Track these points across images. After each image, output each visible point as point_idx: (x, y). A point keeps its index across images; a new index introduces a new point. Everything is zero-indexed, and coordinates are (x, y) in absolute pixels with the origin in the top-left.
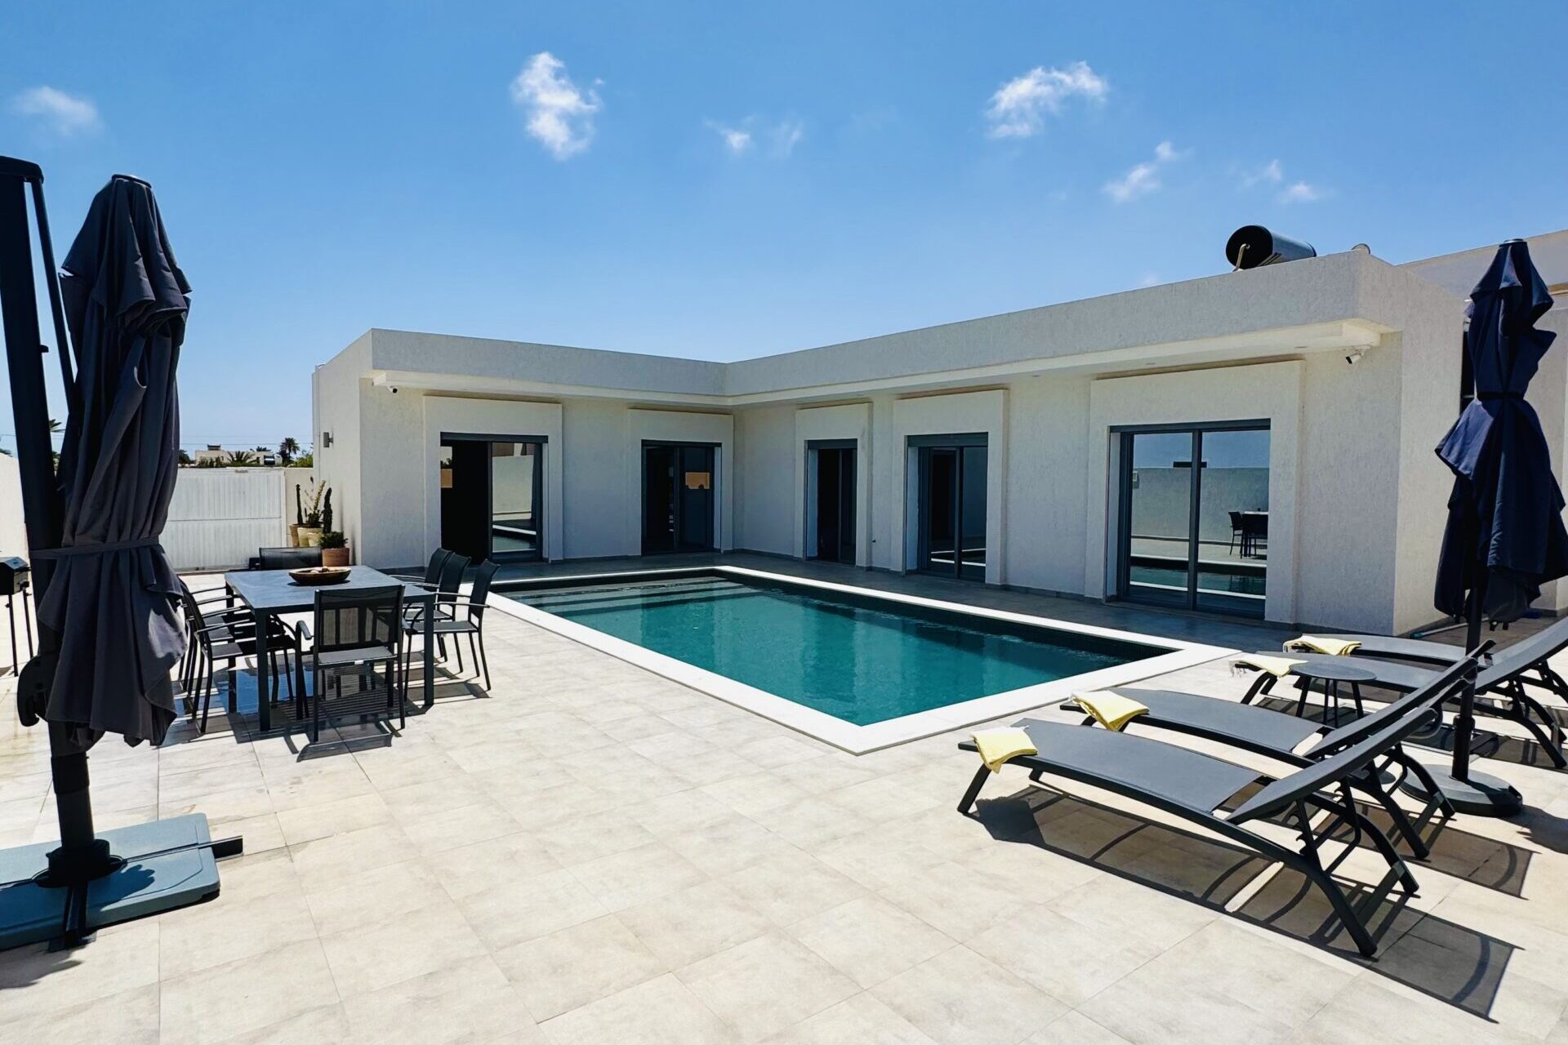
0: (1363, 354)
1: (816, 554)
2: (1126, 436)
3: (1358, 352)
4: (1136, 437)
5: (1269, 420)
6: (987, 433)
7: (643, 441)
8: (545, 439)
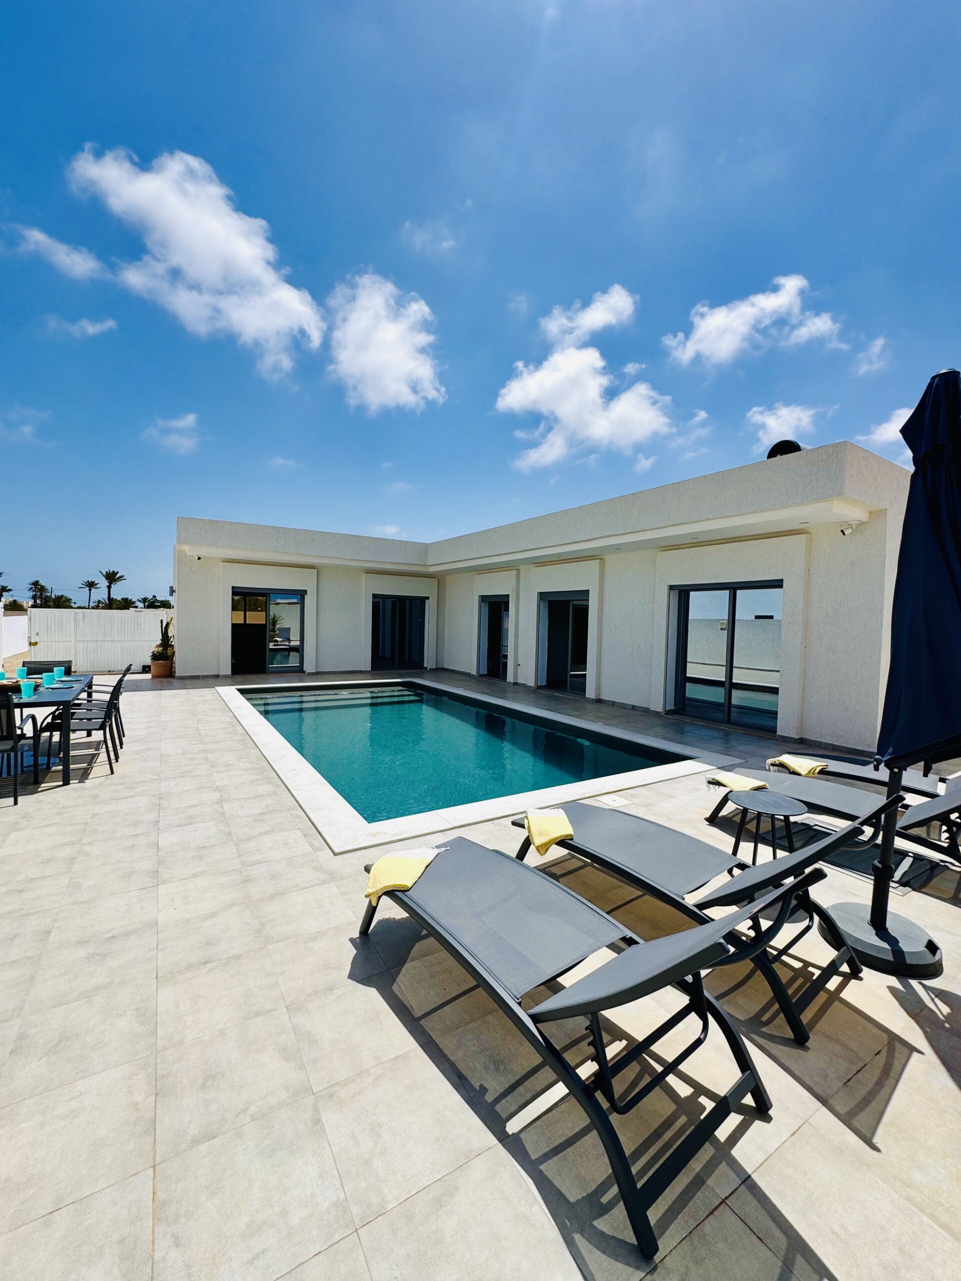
0: (854, 528)
1: (486, 673)
2: (682, 594)
3: (850, 526)
4: (692, 593)
5: (782, 580)
6: (589, 590)
7: (373, 594)
8: (305, 591)
